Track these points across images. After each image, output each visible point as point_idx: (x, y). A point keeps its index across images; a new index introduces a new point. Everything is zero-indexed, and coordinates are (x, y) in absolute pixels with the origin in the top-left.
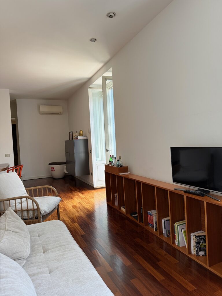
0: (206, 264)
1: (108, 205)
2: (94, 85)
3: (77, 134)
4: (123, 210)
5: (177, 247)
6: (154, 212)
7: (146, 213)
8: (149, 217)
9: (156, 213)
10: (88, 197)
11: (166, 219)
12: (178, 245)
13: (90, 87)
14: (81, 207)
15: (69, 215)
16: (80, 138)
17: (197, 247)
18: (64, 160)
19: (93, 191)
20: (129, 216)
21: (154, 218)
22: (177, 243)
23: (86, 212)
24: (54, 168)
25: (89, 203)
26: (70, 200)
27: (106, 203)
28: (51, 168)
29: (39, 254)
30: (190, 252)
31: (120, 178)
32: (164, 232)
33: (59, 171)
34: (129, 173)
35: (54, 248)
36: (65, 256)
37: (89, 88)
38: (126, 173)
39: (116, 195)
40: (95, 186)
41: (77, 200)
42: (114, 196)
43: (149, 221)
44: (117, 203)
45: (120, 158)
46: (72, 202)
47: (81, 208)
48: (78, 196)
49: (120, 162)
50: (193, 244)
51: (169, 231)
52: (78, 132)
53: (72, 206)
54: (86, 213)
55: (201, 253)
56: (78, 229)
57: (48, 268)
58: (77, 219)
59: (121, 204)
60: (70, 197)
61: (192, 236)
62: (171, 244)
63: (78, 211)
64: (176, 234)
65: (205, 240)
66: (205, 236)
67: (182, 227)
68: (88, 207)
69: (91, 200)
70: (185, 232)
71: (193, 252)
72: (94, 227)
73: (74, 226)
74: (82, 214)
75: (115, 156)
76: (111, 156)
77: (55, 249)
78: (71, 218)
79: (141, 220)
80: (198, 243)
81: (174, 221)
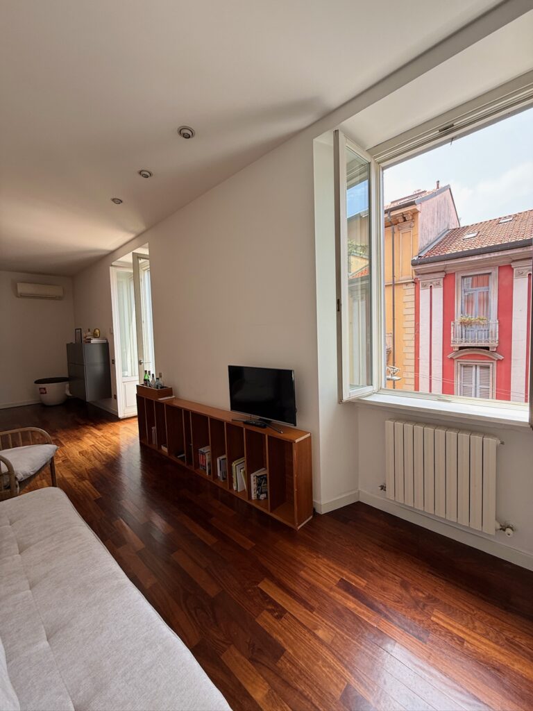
0: (267, 509)
1: (141, 444)
2: (119, 262)
3: (89, 333)
4: (165, 449)
5: (234, 493)
6: (206, 450)
7: (197, 452)
8: (201, 457)
9: (209, 450)
10: (109, 435)
11: (221, 458)
12: (237, 490)
13: (113, 264)
14: (96, 452)
15: (73, 468)
16: (94, 341)
17: (258, 489)
18: (66, 375)
19: (117, 424)
20: (173, 458)
21: (207, 457)
22: (235, 488)
23: (104, 459)
24: (45, 389)
25: (110, 444)
26: (75, 443)
27: (138, 440)
28: (40, 389)
29: (10, 558)
30: (250, 497)
31: (160, 405)
32: (219, 475)
33: (54, 393)
34: (174, 397)
35: (41, 540)
36: (61, 551)
37: (112, 266)
38: (169, 398)
39: (154, 428)
40: (121, 415)
41: (88, 441)
42: (150, 430)
43: (201, 463)
44: (155, 441)
45: (161, 376)
46: (79, 446)
47: (96, 454)
48: (90, 434)
49: (161, 381)
50: (254, 486)
51: (225, 473)
52: (92, 330)
53: (80, 453)
54: (104, 461)
55: (262, 496)
56: (89, 490)
57: (27, 581)
58: (89, 474)
59: (162, 441)
60: (75, 436)
61: (252, 476)
62: (228, 489)
63: (90, 461)
64: (234, 477)
65: (266, 479)
66: (266, 475)
67: (241, 466)
68: (108, 450)
69: (114, 438)
70: (244, 472)
71: (254, 496)
72: (118, 483)
73: (82, 485)
74: (97, 463)
75: (153, 372)
76: (146, 371)
77: (42, 542)
78: (76, 473)
79: (189, 463)
80: (259, 485)
81: (231, 460)
